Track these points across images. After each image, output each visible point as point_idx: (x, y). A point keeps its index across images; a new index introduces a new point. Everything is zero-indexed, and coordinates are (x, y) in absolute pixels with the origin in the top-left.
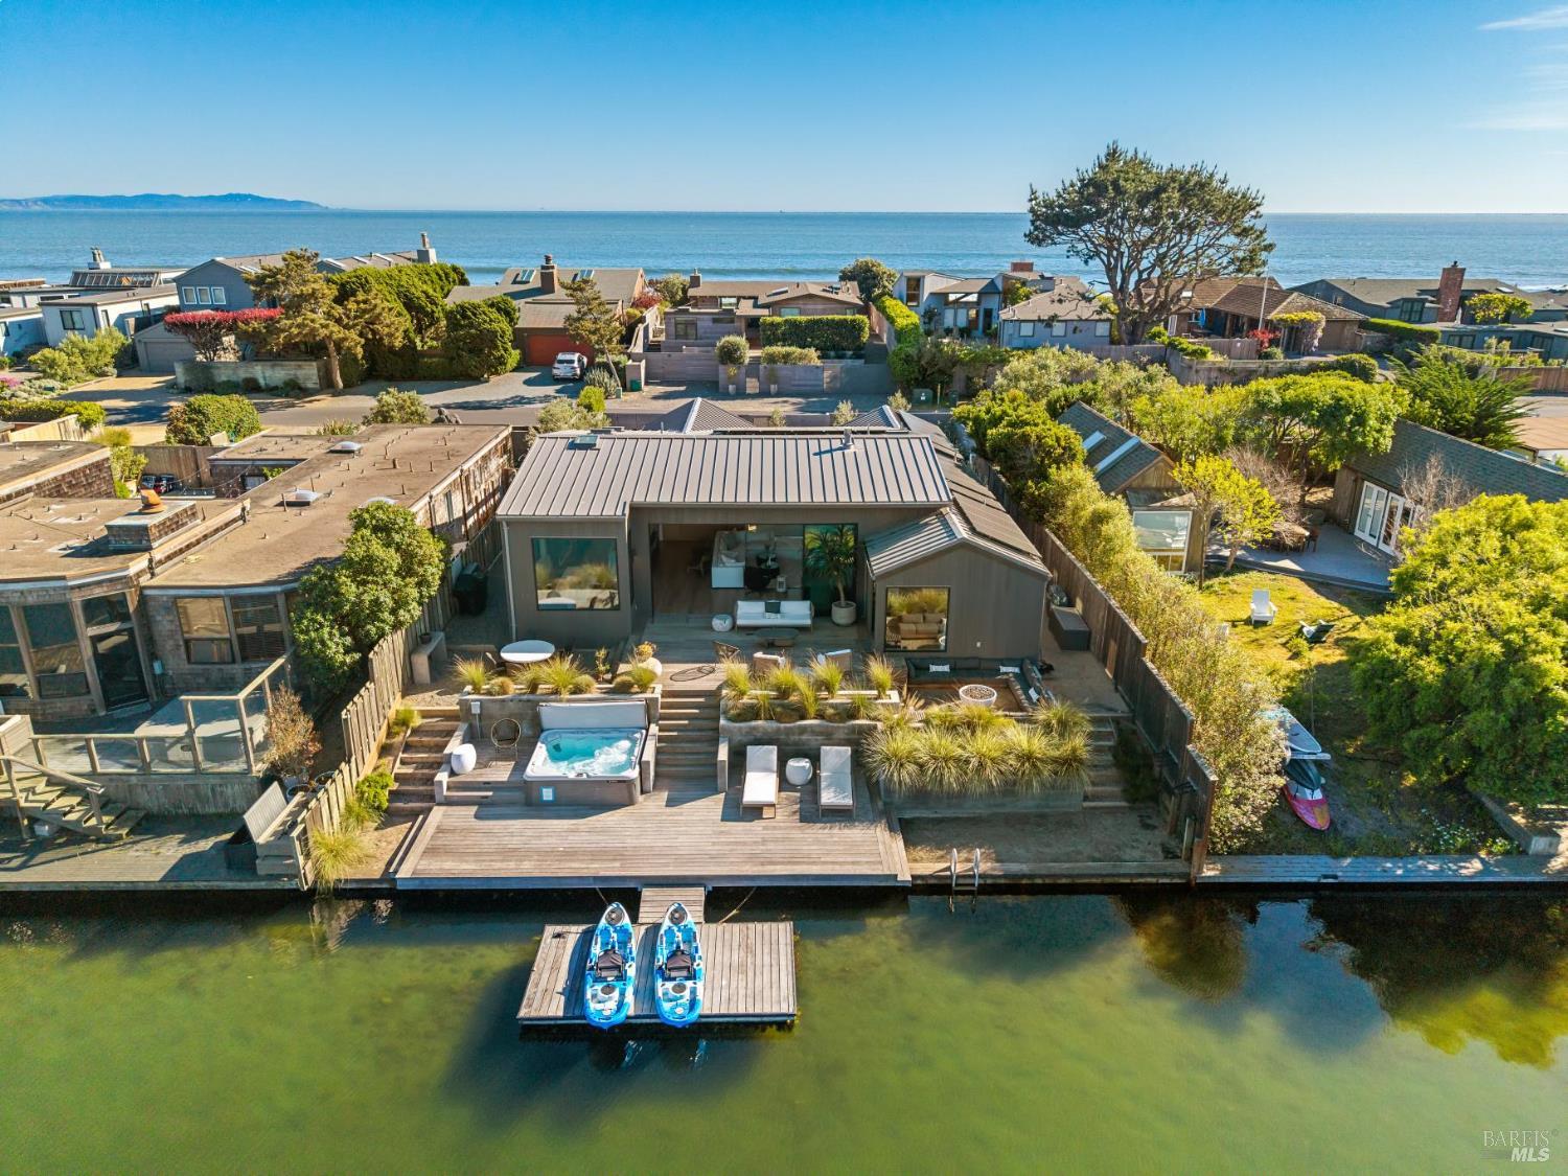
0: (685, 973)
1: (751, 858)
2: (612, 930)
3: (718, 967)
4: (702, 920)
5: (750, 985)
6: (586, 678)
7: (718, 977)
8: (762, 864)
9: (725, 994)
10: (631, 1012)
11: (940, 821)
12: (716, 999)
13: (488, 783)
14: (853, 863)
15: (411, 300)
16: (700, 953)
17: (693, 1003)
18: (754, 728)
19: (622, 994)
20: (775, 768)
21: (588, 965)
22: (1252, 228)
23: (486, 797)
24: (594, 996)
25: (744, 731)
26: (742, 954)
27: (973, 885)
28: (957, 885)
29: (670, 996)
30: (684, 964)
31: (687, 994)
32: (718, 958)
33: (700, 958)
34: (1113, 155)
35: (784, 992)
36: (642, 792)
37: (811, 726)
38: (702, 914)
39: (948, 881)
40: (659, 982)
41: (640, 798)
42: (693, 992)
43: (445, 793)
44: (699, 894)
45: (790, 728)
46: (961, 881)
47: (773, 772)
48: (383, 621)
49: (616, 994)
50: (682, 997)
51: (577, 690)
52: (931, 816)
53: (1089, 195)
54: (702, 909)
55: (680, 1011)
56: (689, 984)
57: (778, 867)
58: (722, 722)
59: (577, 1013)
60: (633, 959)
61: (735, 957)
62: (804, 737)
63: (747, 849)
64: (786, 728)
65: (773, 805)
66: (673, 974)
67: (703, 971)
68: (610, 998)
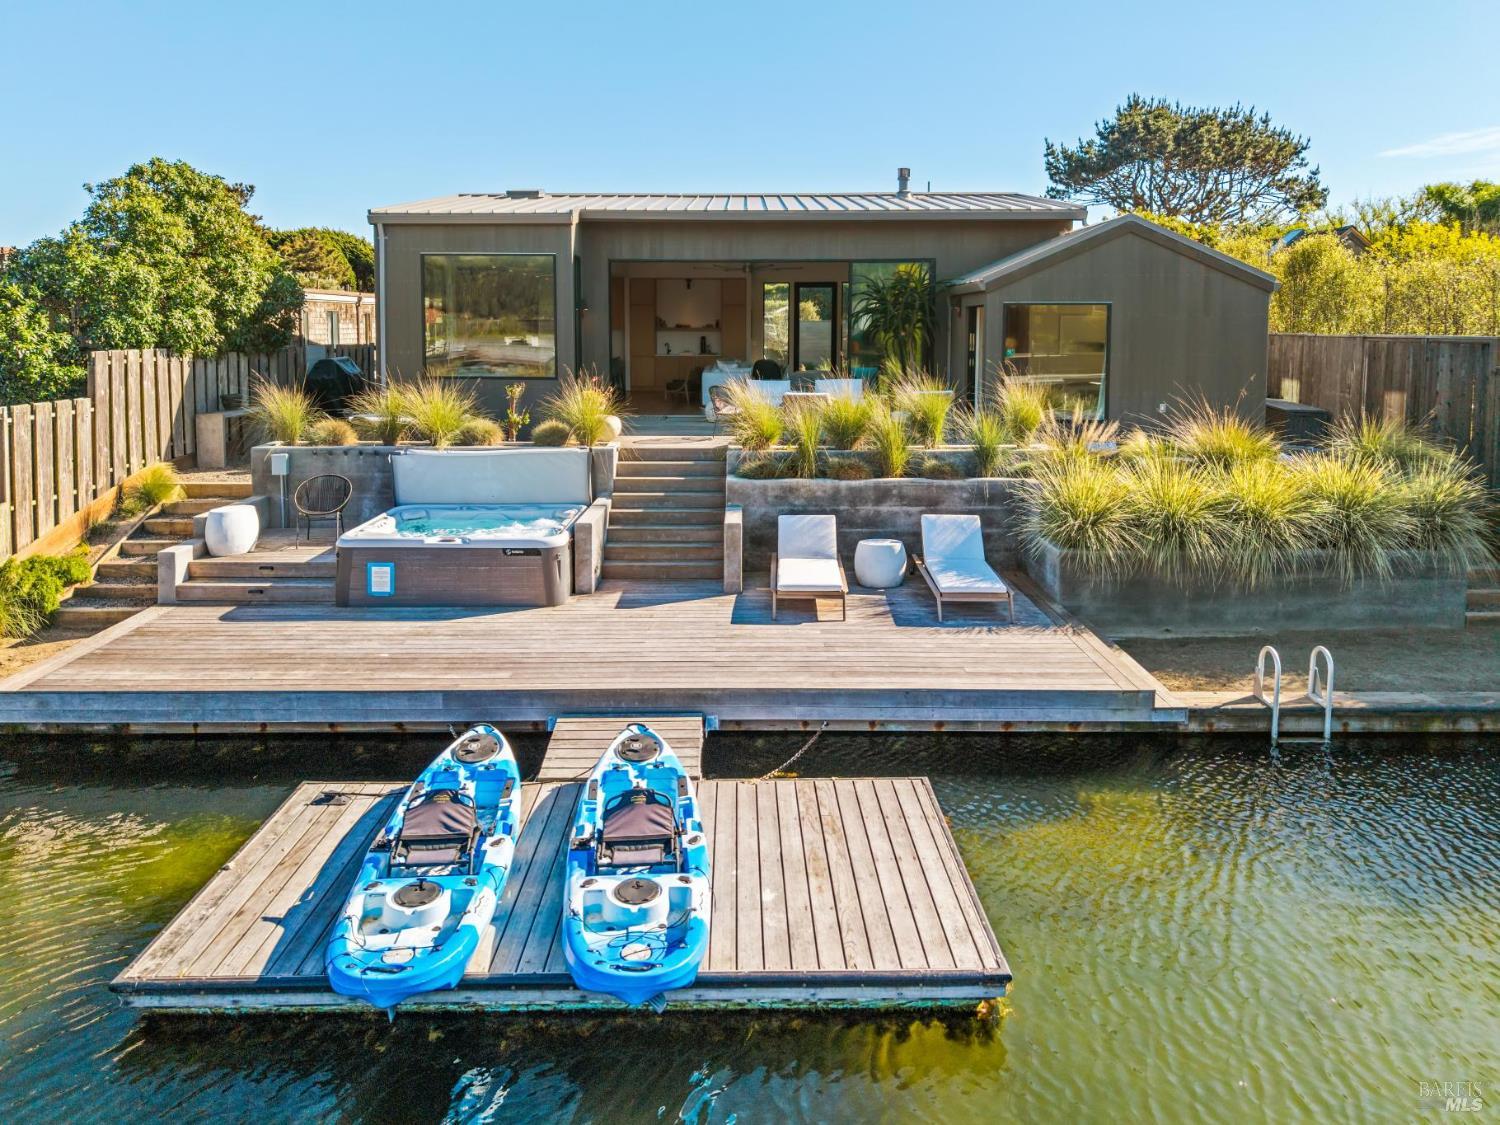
0: (655, 854)
1: (806, 667)
2: (463, 773)
3: (748, 862)
4: (698, 772)
5: (847, 902)
6: (482, 424)
7: (748, 882)
8: (833, 675)
9: (774, 922)
10: (479, 965)
11: (1183, 643)
12: (749, 936)
13: (271, 567)
14: (1040, 675)
15: (358, 257)
16: (697, 817)
17: (677, 937)
18: (791, 490)
19: (458, 910)
20: (834, 550)
21: (380, 837)
22: (1296, 180)
23: (261, 591)
24: (369, 916)
25: (771, 493)
26: (812, 835)
27: (1320, 735)
28: (1281, 734)
29: (608, 916)
30: (652, 830)
31: (660, 906)
32: (747, 843)
33: (699, 827)
34: (1134, 105)
35: (952, 921)
36: (574, 592)
37: (899, 486)
38: (698, 762)
39: (1261, 726)
40: (577, 876)
41: (570, 600)
42: (680, 904)
43: (179, 581)
44: (692, 728)
45: (860, 490)
46: (1291, 725)
47: (829, 557)
48: (140, 317)
49: (440, 908)
50: (644, 916)
51: (468, 439)
52: (1161, 636)
53: (1114, 140)
54: (698, 752)
55: (636, 953)
56: (668, 881)
57: (871, 679)
58: (730, 479)
59: (310, 970)
60: (508, 830)
61: (792, 841)
62: (884, 508)
63: (796, 656)
64: (851, 489)
65: (840, 595)
66: (621, 856)
67: (708, 856)
68: (418, 920)
